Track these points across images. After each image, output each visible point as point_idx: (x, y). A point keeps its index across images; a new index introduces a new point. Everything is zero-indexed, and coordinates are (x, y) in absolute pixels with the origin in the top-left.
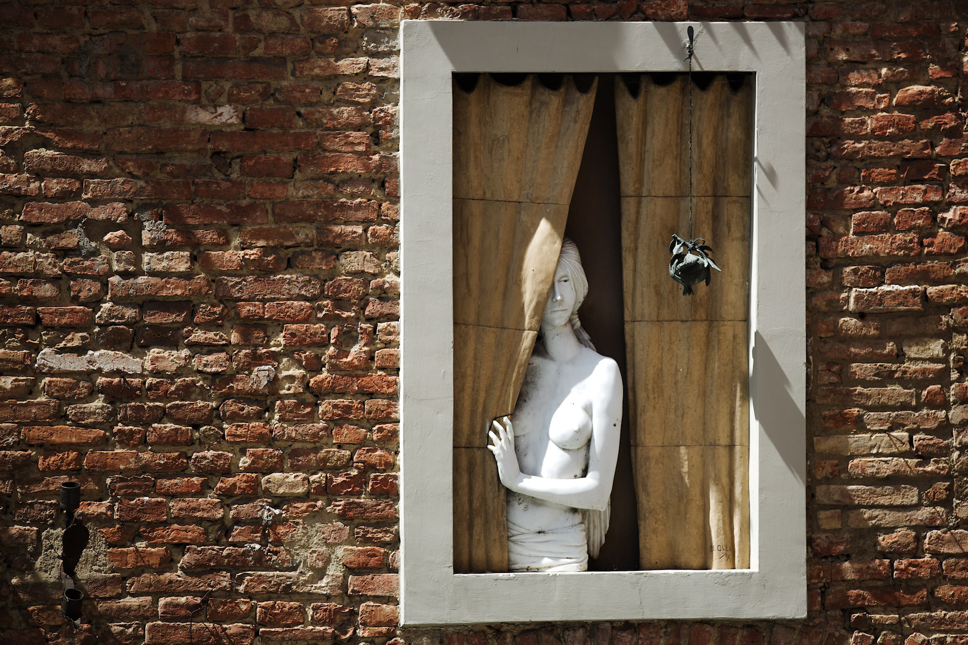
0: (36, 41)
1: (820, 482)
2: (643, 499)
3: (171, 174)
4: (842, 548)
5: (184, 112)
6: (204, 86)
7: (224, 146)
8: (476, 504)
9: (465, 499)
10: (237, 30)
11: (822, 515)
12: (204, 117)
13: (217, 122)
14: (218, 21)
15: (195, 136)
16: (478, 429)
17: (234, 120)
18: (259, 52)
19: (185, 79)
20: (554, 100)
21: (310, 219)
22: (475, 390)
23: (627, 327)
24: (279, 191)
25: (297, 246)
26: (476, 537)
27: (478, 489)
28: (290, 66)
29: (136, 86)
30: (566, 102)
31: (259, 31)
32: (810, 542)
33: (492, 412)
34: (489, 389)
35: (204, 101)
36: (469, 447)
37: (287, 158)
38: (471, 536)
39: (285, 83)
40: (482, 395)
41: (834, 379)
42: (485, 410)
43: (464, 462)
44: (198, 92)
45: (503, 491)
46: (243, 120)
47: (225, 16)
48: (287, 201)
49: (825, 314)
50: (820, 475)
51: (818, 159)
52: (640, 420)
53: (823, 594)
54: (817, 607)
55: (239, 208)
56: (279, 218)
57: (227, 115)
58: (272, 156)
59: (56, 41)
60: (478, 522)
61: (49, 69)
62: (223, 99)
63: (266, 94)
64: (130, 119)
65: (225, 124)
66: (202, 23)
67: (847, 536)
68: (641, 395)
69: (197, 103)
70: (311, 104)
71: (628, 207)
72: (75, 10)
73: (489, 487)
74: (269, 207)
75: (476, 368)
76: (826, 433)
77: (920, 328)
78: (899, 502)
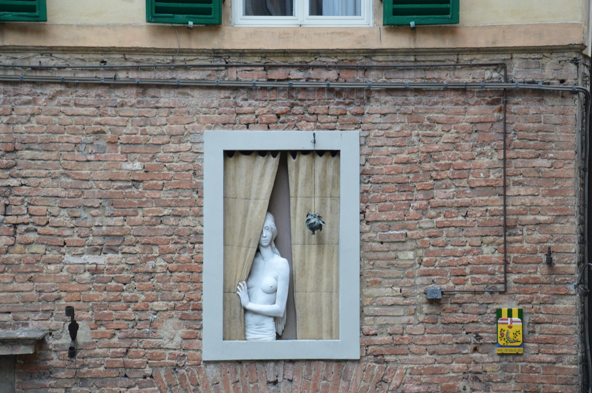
0: (65, 139)
1: (365, 306)
3: (116, 189)
4: (374, 331)
5: (121, 165)
6: (129, 156)
7: (136, 178)
8: (233, 314)
10: (142, 134)
11: (366, 318)
12: (129, 167)
13: (134, 168)
14: (134, 131)
15: (125, 174)
16: (233, 285)
17: (140, 168)
18: (149, 143)
19: (122, 153)
21: (169, 206)
23: (293, 247)
24: (157, 195)
25: (164, 216)
26: (232, 326)
27: (233, 308)
28: (162, 148)
29: (103, 155)
31: (150, 134)
32: (361, 329)
33: (239, 278)
35: (129, 161)
36: (230, 292)
37: (160, 182)
38: (230, 326)
39: (160, 154)
41: (371, 267)
43: (228, 298)
44: (127, 158)
46: (144, 168)
47: (137, 129)
48: (161, 200)
49: (367, 241)
50: (365, 303)
51: (364, 183)
52: (297, 282)
53: (366, 350)
54: (364, 354)
55: (142, 201)
56: (157, 205)
57: (138, 165)
58: (154, 182)
59: (72, 139)
60: (234, 321)
61: (70, 149)
62: (136, 160)
63: (152, 159)
64: (101, 168)
65: (137, 170)
66: (128, 132)
67: (376, 327)
68: (297, 273)
69: (126, 161)
70: (169, 162)
72: (79, 128)
73: (237, 308)
74: (153, 201)
76: (368, 287)
77: (404, 248)
78: (396, 314)
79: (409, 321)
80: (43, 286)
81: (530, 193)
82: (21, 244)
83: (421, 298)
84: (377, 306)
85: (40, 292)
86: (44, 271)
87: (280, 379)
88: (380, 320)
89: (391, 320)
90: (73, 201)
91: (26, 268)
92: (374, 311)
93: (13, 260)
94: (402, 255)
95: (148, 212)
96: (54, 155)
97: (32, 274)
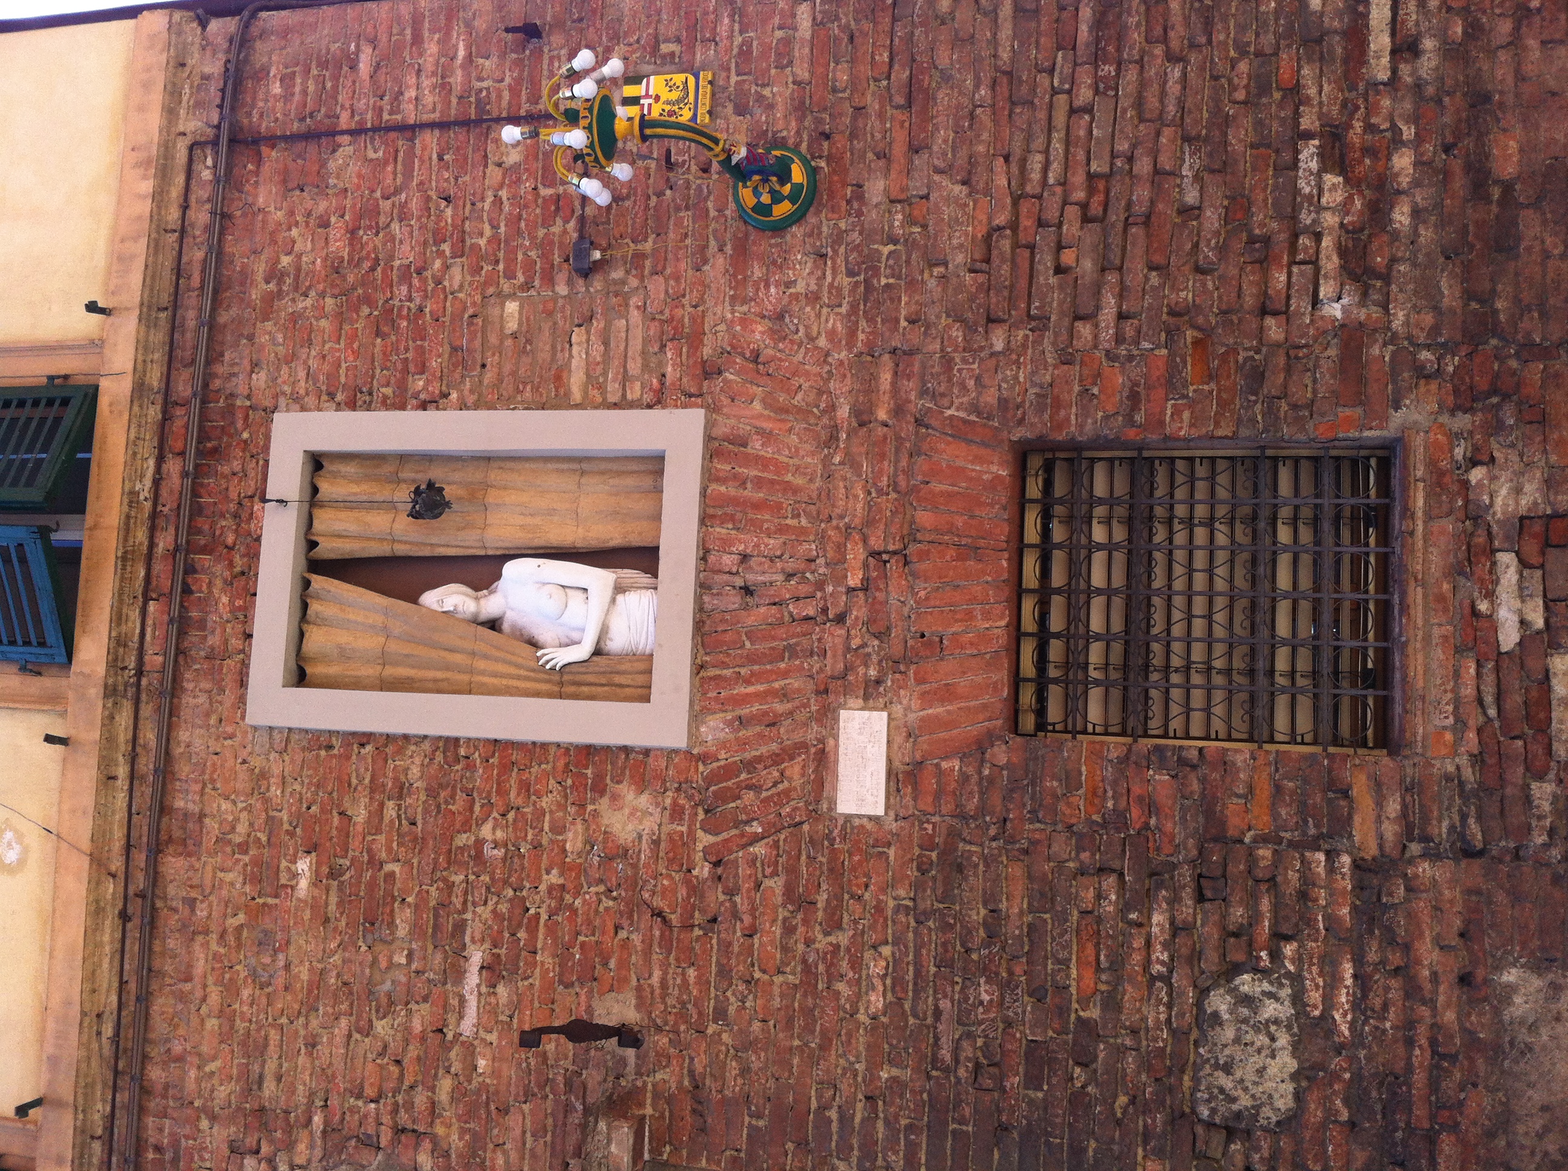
0: (245, 1008)
1: (605, 399)
2: (612, 544)
3: (342, 914)
4: (655, 381)
5: (299, 900)
6: (283, 881)
7: (325, 870)
8: (603, 681)
9: (600, 689)
10: (246, 852)
11: (629, 396)
12: (303, 884)
13: (308, 874)
14: (239, 867)
15: (316, 892)
16: (546, 677)
17: (308, 860)
18: (264, 839)
19: (276, 896)
20: (314, 607)
21: (382, 805)
22: (519, 678)
23: (490, 553)
24: (359, 828)
25: (399, 816)
26: (629, 682)
27: (590, 678)
28: (275, 814)
29: (279, 936)
30: (318, 598)
31: (249, 835)
32: (650, 407)
33: (532, 664)
34: (518, 666)
35: (294, 883)
36: (561, 684)
37: (336, 820)
38: (628, 686)
39: (285, 818)
40: (522, 672)
41: (529, 388)
42: (534, 670)
43: (572, 689)
44: (286, 886)
45: (595, 658)
46: (309, 852)
47: (238, 860)
48: (368, 821)
49: (480, 395)
50: (599, 399)
51: (371, 402)
52: (555, 543)
53: (691, 396)
54: (699, 400)
55: (369, 862)
56: (378, 831)
57: (303, 865)
58: (334, 833)
59: (246, 993)
60: (617, 679)
61: (264, 1000)
62: (293, 868)
63: (291, 834)
64: (302, 942)
65: (310, 868)
66: (240, 879)
67: (646, 376)
68: (537, 542)
69: (293, 888)
70: (301, 799)
71: (401, 550)
72: (227, 976)
73: (591, 670)
74: (370, 838)
75: (502, 676)
76: (568, 394)
77: (497, 320)
78: (623, 335)
79: (638, 307)
80: (517, 1087)
81: (414, 80)
82: (432, 1122)
83: (596, 284)
84: (605, 374)
85: (526, 1094)
86: (488, 1081)
87: (739, 582)
88: (634, 367)
89: (636, 345)
90: (359, 1005)
91: (480, 1118)
92: (614, 380)
93: (461, 1144)
94: (510, 325)
95: (389, 849)
96: (274, 1035)
97: (493, 1107)
